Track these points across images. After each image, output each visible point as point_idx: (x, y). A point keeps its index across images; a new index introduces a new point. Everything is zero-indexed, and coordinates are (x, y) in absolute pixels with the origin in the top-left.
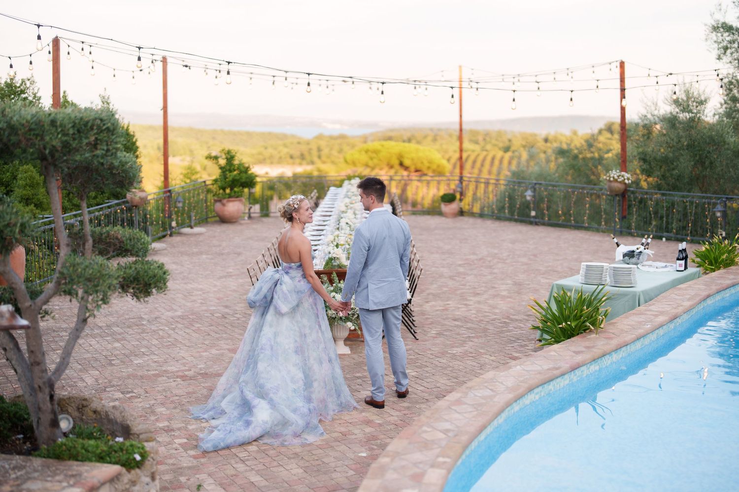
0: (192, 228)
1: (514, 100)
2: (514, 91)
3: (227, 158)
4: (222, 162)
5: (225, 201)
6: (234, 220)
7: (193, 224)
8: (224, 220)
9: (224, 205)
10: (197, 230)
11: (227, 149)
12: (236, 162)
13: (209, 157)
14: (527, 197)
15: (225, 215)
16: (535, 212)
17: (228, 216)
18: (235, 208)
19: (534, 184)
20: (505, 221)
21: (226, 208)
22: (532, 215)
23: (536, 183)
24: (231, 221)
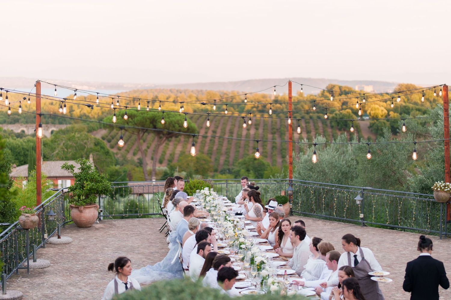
0: (59, 237)
3: (82, 168)
4: (77, 171)
5: (82, 208)
6: (90, 226)
7: (59, 234)
8: (81, 225)
9: (81, 212)
10: (64, 239)
13: (65, 167)
14: (357, 201)
15: (82, 220)
16: (363, 214)
17: (85, 222)
18: (91, 214)
19: (362, 190)
20: (334, 222)
21: (83, 215)
22: (360, 217)
23: (364, 189)
24: (87, 226)
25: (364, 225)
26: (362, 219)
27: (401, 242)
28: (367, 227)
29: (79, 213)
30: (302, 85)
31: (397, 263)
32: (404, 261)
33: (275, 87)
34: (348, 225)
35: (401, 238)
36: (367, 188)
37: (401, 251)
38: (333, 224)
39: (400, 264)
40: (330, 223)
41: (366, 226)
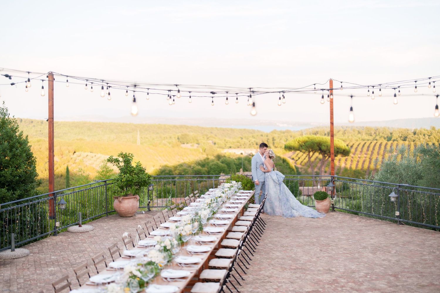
0: (80, 226)
1: (351, 109)
2: (352, 97)
3: (125, 161)
4: (122, 164)
5: (121, 199)
7: (80, 223)
8: (122, 215)
9: (120, 202)
10: (85, 227)
11: (124, 153)
12: (133, 164)
13: (110, 160)
14: (391, 198)
15: (121, 210)
16: (399, 212)
17: (124, 212)
18: (130, 205)
19: (398, 187)
20: (372, 219)
21: (122, 205)
22: (396, 214)
23: (399, 186)
24: (127, 216)
25: (401, 223)
26: (397, 217)
27: (432, 245)
28: (403, 226)
29: (118, 203)
30: (341, 82)
31: (408, 272)
32: (419, 269)
33: (315, 84)
34: (384, 222)
35: (434, 240)
36: (403, 184)
37: (424, 255)
38: (368, 221)
39: (412, 273)
40: (366, 220)
41: (403, 224)
